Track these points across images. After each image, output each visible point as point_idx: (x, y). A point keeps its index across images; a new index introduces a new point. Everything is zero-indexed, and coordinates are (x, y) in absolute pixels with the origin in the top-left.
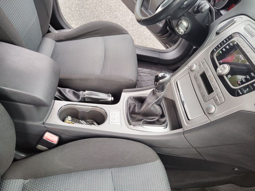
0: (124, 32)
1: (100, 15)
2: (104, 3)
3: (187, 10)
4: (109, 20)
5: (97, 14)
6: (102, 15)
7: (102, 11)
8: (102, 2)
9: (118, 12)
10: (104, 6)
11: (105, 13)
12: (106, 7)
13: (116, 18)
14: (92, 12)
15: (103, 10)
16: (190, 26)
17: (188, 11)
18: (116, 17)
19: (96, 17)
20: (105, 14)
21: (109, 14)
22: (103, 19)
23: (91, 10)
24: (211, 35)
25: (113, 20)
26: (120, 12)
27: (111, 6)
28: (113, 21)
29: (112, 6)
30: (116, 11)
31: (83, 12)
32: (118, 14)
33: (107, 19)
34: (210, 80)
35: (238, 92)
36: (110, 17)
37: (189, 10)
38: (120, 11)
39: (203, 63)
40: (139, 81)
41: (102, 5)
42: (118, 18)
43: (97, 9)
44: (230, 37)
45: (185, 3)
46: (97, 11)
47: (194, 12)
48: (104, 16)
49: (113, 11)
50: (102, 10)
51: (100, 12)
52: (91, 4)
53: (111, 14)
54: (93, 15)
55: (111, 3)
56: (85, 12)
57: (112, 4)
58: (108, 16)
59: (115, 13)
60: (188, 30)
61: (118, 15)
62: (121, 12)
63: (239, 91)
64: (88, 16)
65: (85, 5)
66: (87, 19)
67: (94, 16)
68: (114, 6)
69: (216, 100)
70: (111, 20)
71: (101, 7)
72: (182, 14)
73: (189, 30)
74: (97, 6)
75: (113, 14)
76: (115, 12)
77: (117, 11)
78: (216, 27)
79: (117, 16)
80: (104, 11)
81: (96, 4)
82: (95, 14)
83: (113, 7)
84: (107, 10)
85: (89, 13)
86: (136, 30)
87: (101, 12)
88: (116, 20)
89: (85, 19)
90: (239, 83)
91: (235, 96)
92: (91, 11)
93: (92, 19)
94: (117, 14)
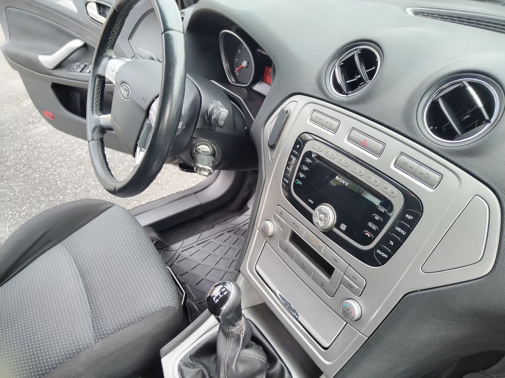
0: (102, 207)
1: (46, 175)
2: (43, 147)
3: (192, 128)
4: (70, 175)
5: (38, 177)
6: (49, 173)
7: (45, 165)
8: (38, 148)
9: (79, 150)
10: (44, 153)
11: (54, 165)
12: (51, 154)
13: (81, 165)
14: (26, 177)
15: (48, 163)
16: (217, 148)
17: (195, 128)
18: (80, 162)
19: (40, 182)
20: (56, 167)
21: (64, 164)
22: (56, 179)
23: (22, 175)
24: (263, 154)
25: (78, 170)
26: (83, 148)
27: (60, 147)
28: (78, 173)
29: (61, 145)
30: (75, 150)
31: (7, 188)
32: (82, 154)
33: (64, 176)
34: (313, 245)
35: (378, 255)
36: (69, 168)
37: (196, 125)
38: (83, 146)
39: (281, 214)
40: (187, 272)
41: (41, 153)
42: (85, 162)
43: (33, 167)
44: (298, 146)
45: (180, 127)
46: (35, 170)
47: (207, 124)
48: (55, 173)
49: (68, 154)
50: (46, 163)
51: (44, 170)
52: (17, 163)
53: (67, 161)
54: (30, 184)
55: (57, 142)
56: (11, 186)
57: (61, 142)
58: (62, 169)
59: (75, 156)
60: (217, 155)
61: (82, 156)
62: (85, 146)
63: (379, 251)
64: (22, 191)
65: (5, 171)
66: (22, 199)
67: (34, 183)
68: (67, 142)
69: (350, 286)
70: (74, 174)
71: (42, 159)
72: (190, 138)
73: (220, 155)
74: (31, 160)
75: (71, 159)
76: (74, 154)
77: (77, 149)
78: (262, 133)
79: (81, 158)
80: (52, 164)
81: (28, 158)
82: (35, 178)
83: (64, 146)
84: (56, 159)
85: (22, 184)
86: (131, 165)
87: (46, 167)
88: (82, 167)
89: (19, 200)
90: (369, 236)
91: (377, 265)
92: (24, 177)
93: (33, 193)
94: (80, 155)
